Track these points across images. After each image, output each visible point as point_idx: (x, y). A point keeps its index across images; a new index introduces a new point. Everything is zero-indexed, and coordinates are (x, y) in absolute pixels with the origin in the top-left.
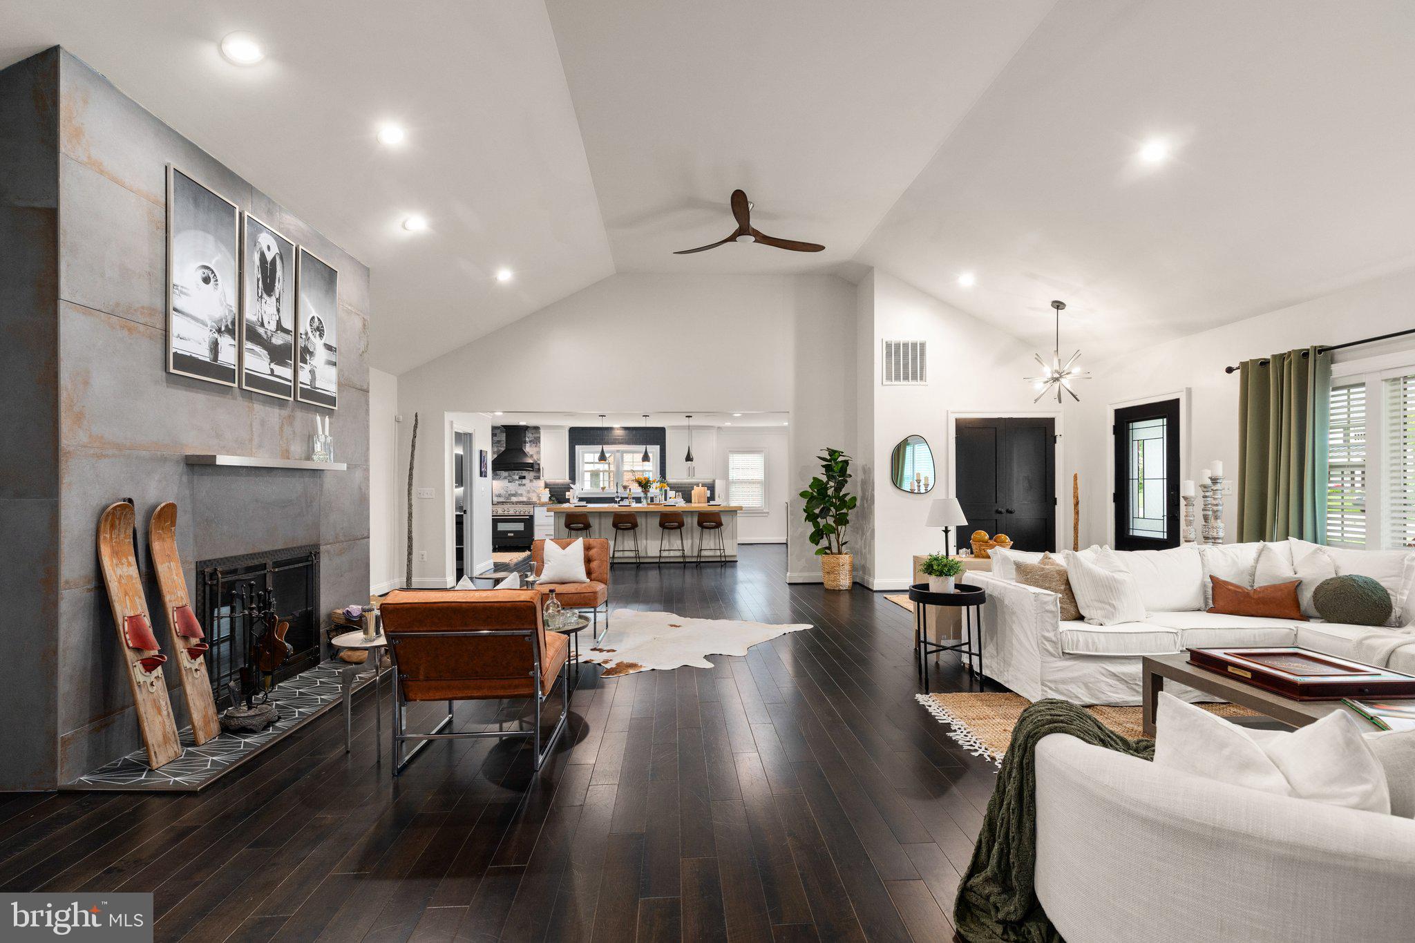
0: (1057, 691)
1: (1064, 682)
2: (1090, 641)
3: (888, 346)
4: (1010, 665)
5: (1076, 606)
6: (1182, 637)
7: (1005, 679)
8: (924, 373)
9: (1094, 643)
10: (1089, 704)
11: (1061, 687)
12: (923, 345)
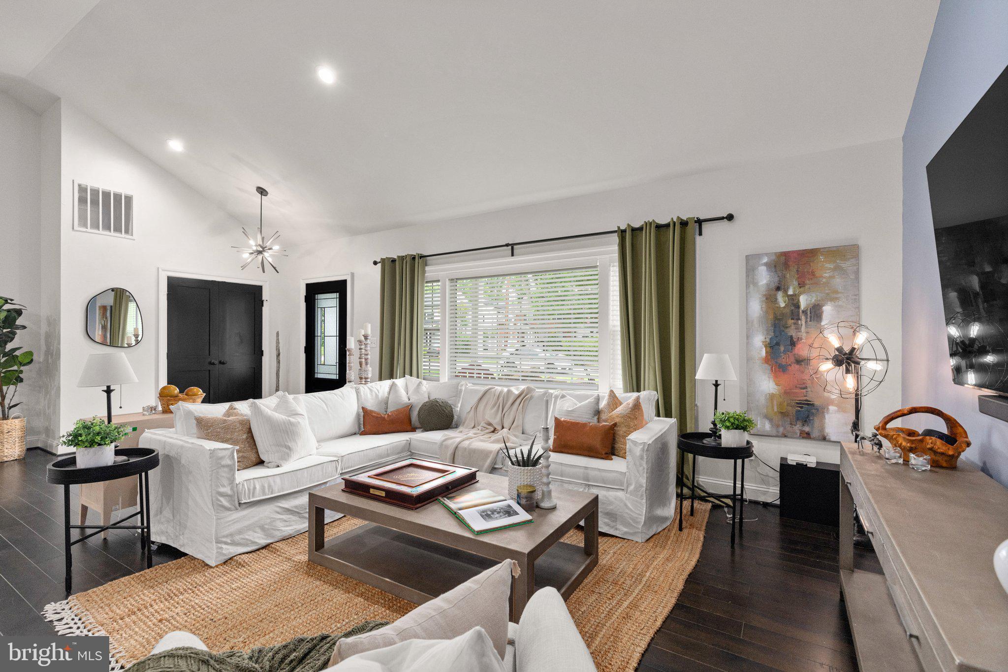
0: (234, 543)
1: (240, 532)
2: (266, 486)
3: (82, 189)
4: (185, 528)
5: (257, 452)
6: (342, 463)
7: (181, 542)
8: (130, 228)
9: (270, 486)
10: (264, 545)
11: (237, 538)
12: (129, 199)
